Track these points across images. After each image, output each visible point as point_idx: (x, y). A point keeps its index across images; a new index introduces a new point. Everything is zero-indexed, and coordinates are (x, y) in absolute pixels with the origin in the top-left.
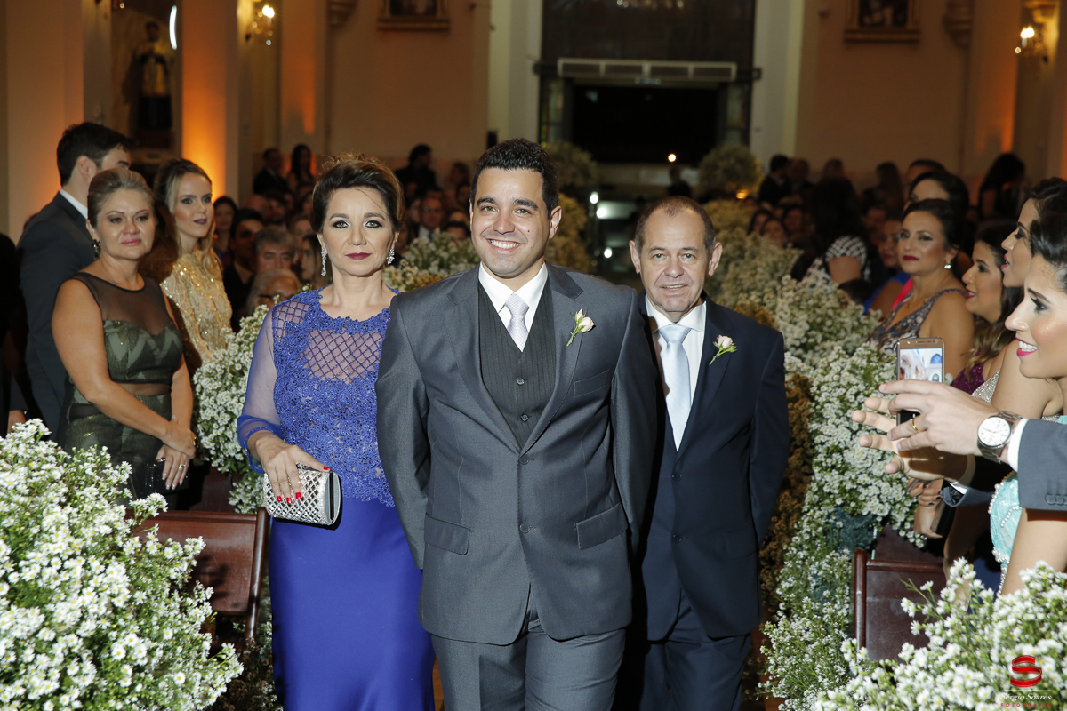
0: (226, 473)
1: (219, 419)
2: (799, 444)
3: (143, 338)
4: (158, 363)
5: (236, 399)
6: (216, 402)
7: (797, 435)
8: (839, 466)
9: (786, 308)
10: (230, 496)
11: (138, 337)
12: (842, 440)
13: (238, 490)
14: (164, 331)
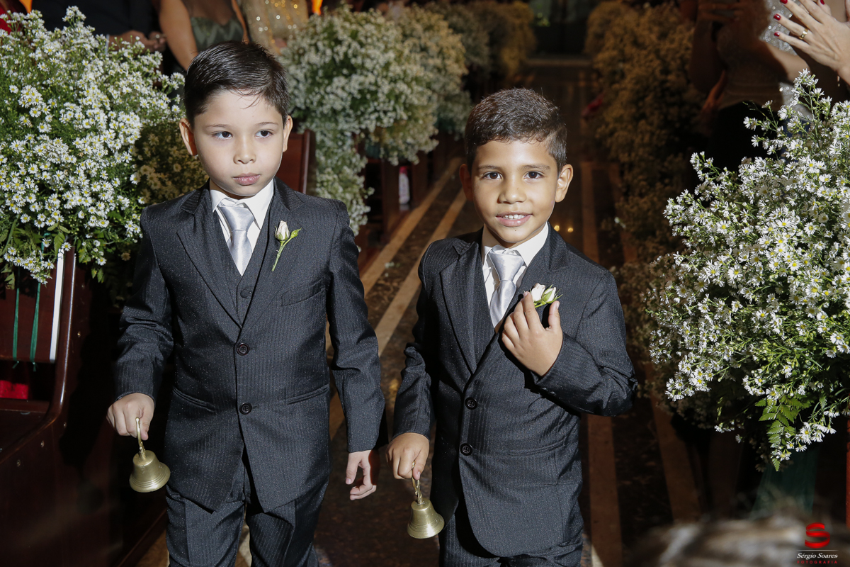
3: (215, 28)
5: (299, 70)
11: (211, 27)
14: (229, 23)
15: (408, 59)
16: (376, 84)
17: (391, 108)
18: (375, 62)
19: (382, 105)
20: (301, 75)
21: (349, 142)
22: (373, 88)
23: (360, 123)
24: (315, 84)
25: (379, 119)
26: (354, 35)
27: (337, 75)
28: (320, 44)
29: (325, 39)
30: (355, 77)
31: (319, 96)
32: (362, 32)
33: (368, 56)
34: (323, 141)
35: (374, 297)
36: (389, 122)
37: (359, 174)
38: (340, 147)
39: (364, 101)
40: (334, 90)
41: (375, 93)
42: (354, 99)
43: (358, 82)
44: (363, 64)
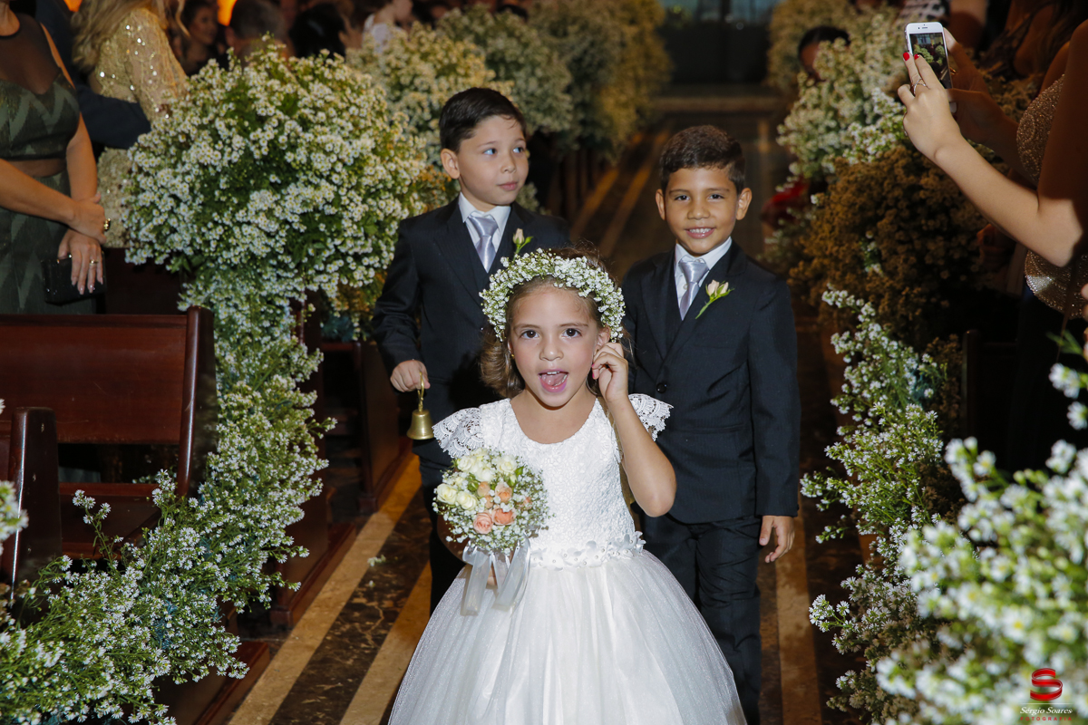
0: (177, 272)
1: (160, 204)
2: (891, 204)
3: (26, 101)
4: (50, 131)
5: (179, 178)
6: (155, 183)
7: (888, 192)
8: (945, 229)
9: (878, 55)
10: (180, 300)
11: (19, 99)
12: (947, 196)
13: (189, 292)
14: (52, 88)
15: (401, 149)
16: (336, 201)
17: (369, 250)
18: (334, 158)
19: (350, 243)
20: (182, 190)
21: (288, 320)
22: (331, 210)
23: (308, 280)
24: (212, 205)
25: (344, 271)
26: (290, 106)
27: (257, 188)
28: (220, 125)
29: (230, 114)
30: (292, 189)
31: (220, 230)
32: (306, 99)
33: (320, 147)
34: (231, 320)
35: (343, 635)
36: (367, 277)
37: (304, 387)
38: (267, 331)
39: (313, 236)
40: (251, 218)
41: (337, 218)
42: (293, 233)
43: (301, 199)
44: (309, 161)
